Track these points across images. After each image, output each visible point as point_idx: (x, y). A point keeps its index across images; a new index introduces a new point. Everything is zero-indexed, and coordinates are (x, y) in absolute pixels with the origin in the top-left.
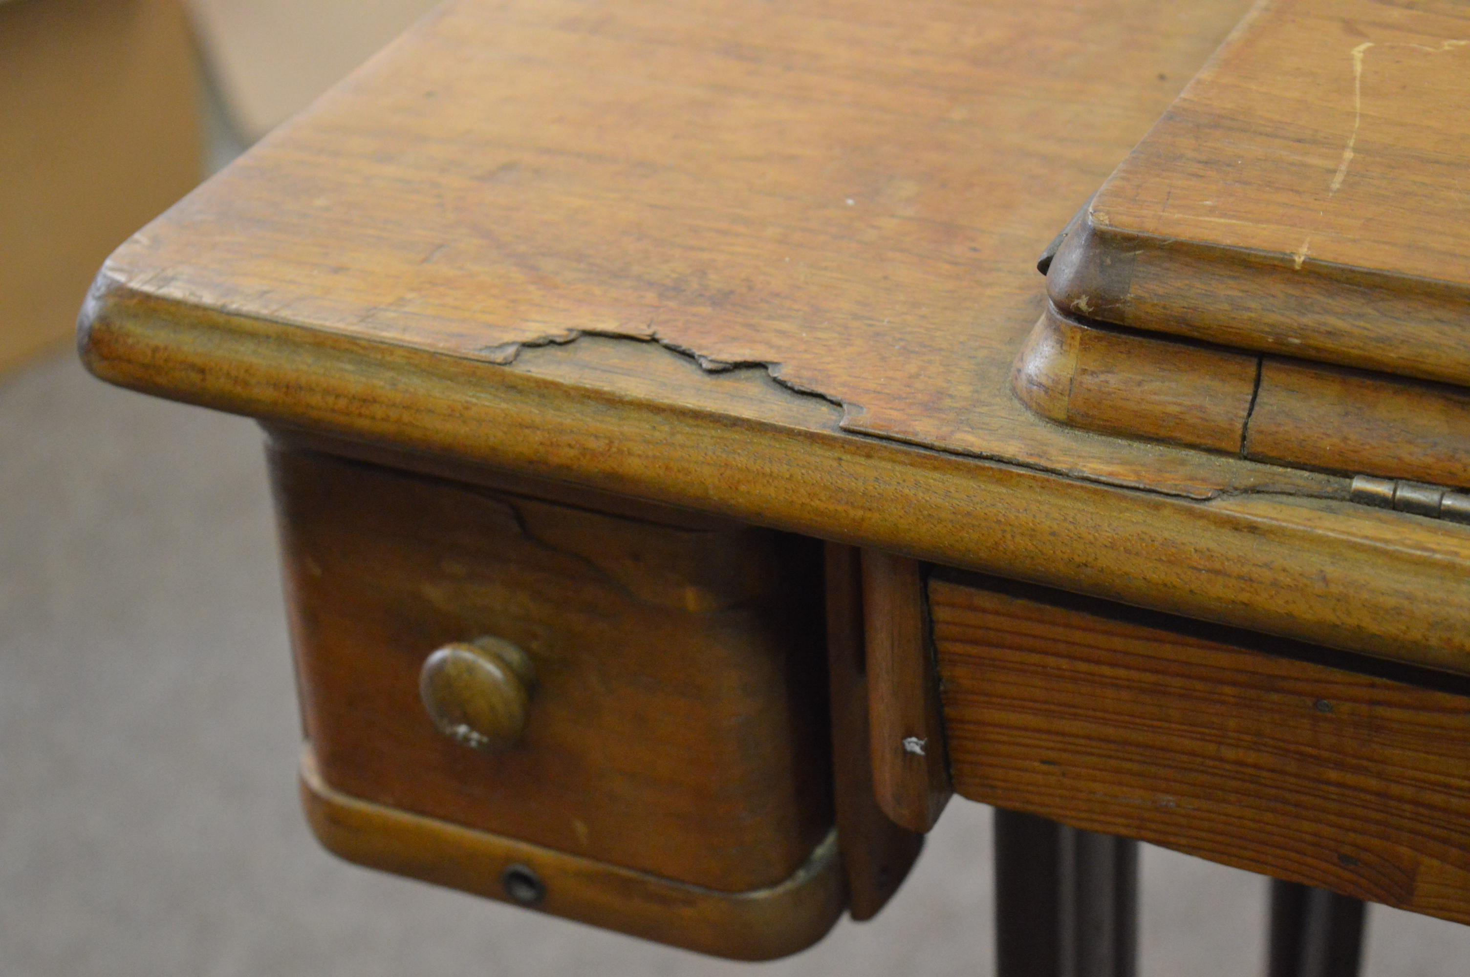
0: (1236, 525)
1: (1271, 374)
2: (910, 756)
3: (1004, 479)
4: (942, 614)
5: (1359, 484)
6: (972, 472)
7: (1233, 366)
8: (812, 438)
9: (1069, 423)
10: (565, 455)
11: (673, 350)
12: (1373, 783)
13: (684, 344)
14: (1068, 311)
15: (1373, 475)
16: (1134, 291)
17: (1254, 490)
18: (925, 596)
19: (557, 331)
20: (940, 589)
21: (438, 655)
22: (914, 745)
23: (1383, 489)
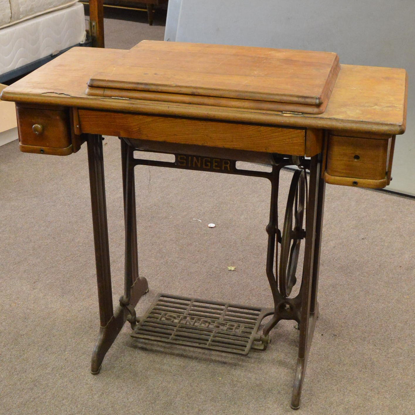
0: (102, 101)
1: (106, 89)
2: (77, 127)
3: (84, 99)
4: (80, 113)
5: (112, 97)
6: (81, 99)
7: (102, 89)
8: (68, 98)
9: (89, 95)
10: (46, 102)
11: (56, 93)
12: (115, 124)
13: (56, 92)
14: (89, 86)
15: (114, 97)
16: (94, 84)
17: (104, 98)
18: (78, 112)
19: (45, 92)
20: (79, 111)
21: (34, 126)
22: (78, 126)
23: (114, 98)
